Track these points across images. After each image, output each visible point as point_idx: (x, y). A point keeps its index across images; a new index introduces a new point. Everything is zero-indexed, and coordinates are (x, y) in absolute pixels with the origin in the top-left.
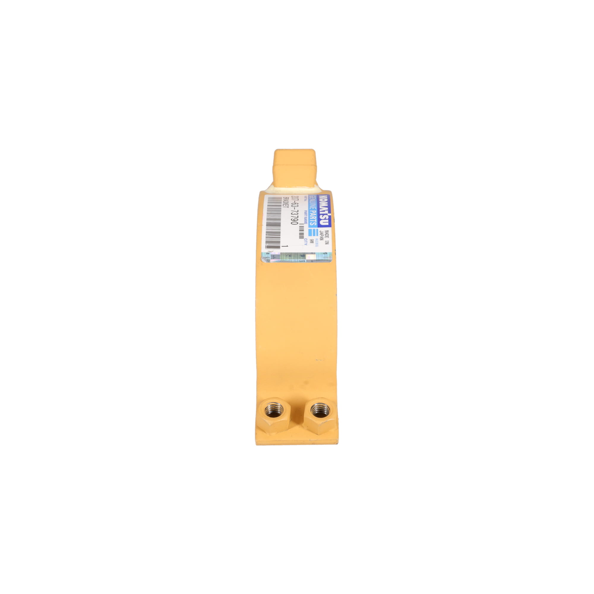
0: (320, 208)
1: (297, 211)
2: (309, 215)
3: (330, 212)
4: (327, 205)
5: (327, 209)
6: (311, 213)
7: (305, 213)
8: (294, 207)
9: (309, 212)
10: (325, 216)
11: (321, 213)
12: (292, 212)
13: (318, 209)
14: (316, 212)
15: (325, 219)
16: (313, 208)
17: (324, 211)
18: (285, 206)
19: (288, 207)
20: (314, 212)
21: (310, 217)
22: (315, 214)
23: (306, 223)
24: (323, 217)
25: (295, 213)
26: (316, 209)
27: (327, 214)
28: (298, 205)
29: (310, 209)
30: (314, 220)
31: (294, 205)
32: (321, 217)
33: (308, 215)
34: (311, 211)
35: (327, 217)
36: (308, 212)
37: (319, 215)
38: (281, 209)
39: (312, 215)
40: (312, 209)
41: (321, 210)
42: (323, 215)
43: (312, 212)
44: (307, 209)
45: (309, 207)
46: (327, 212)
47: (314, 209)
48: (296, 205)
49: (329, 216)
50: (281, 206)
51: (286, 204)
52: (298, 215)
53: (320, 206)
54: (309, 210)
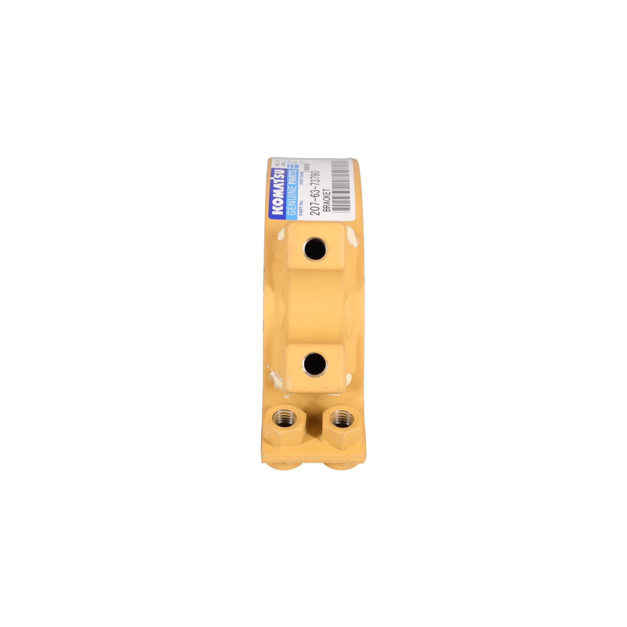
0: (283, 188)
1: (312, 184)
2: (297, 180)
3: (272, 182)
4: (274, 191)
5: (275, 186)
6: (296, 181)
7: (302, 181)
8: (316, 190)
9: (297, 182)
10: (279, 177)
11: (283, 181)
12: (318, 183)
13: (285, 186)
14: (289, 182)
15: (278, 174)
16: (292, 188)
17: (279, 183)
18: (328, 192)
19: (324, 190)
20: (291, 183)
21: (296, 177)
22: (289, 179)
23: (302, 173)
24: (281, 177)
25: (314, 182)
26: (289, 187)
27: (276, 179)
28: (311, 193)
29: (296, 187)
30: (291, 174)
31: (316, 193)
32: (283, 177)
33: (299, 180)
34: (295, 184)
35: (275, 176)
36: (299, 183)
37: (286, 179)
38: (333, 188)
39: (294, 179)
40: (294, 186)
41: (283, 184)
42: (280, 179)
43: (294, 182)
44: (299, 185)
45: (297, 189)
46: (275, 181)
47: (291, 186)
48: (314, 193)
49: (273, 177)
50: (333, 192)
51: (326, 195)
52: (311, 179)
53: (283, 191)
54: (297, 185)
